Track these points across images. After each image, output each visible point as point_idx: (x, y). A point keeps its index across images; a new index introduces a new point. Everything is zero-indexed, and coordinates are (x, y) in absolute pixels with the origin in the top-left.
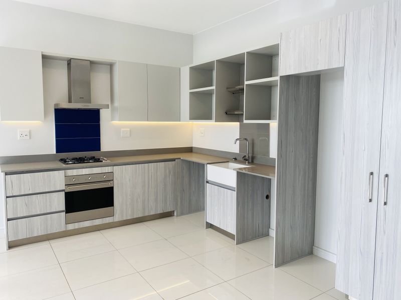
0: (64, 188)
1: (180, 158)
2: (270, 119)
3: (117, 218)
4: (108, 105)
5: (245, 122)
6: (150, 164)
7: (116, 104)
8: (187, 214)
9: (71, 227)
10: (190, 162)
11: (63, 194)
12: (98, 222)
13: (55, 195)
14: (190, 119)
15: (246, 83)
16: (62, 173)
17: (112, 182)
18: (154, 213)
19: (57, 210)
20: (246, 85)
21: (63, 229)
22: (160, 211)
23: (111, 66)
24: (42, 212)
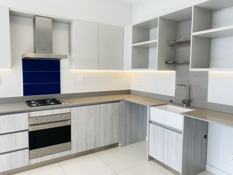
0: (28, 129)
1: (124, 100)
2: (209, 67)
3: (74, 151)
4: (67, 55)
5: (191, 70)
6: (101, 105)
7: (73, 55)
8: (129, 144)
9: (34, 161)
10: (131, 103)
11: (27, 133)
12: (57, 155)
13: (20, 134)
14: (132, 68)
15: (193, 34)
16: (26, 115)
17: (69, 121)
18: (103, 146)
19: (22, 148)
20: (193, 36)
21: (27, 164)
22: (108, 144)
23: (69, 24)
24: (8, 151)
